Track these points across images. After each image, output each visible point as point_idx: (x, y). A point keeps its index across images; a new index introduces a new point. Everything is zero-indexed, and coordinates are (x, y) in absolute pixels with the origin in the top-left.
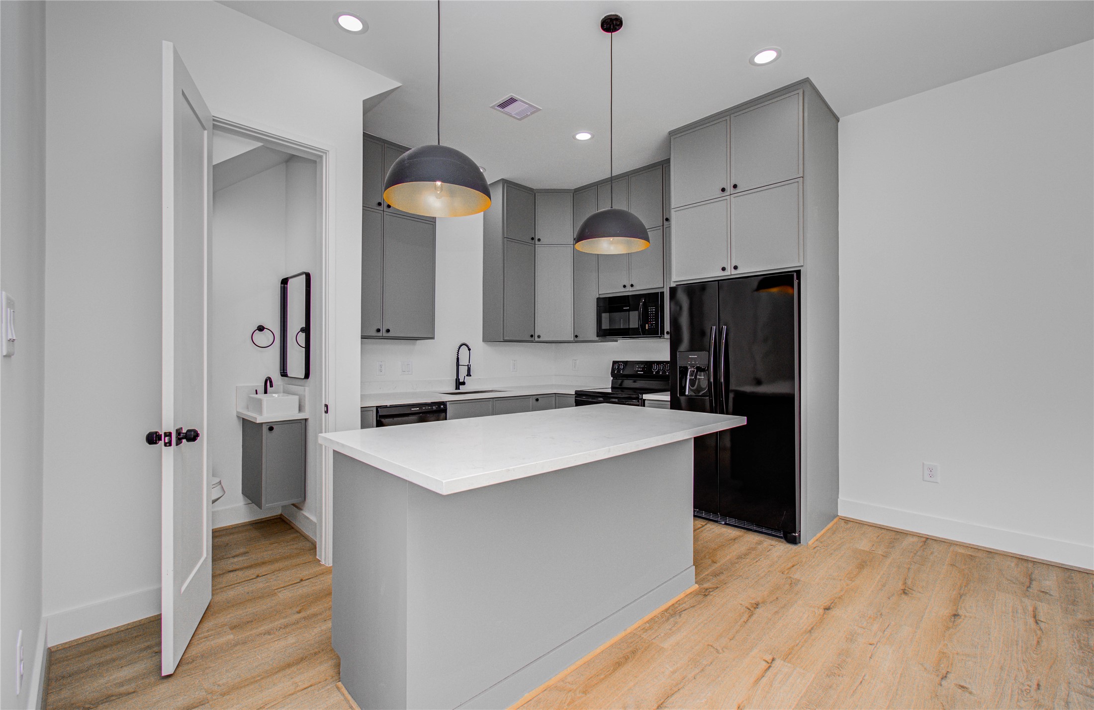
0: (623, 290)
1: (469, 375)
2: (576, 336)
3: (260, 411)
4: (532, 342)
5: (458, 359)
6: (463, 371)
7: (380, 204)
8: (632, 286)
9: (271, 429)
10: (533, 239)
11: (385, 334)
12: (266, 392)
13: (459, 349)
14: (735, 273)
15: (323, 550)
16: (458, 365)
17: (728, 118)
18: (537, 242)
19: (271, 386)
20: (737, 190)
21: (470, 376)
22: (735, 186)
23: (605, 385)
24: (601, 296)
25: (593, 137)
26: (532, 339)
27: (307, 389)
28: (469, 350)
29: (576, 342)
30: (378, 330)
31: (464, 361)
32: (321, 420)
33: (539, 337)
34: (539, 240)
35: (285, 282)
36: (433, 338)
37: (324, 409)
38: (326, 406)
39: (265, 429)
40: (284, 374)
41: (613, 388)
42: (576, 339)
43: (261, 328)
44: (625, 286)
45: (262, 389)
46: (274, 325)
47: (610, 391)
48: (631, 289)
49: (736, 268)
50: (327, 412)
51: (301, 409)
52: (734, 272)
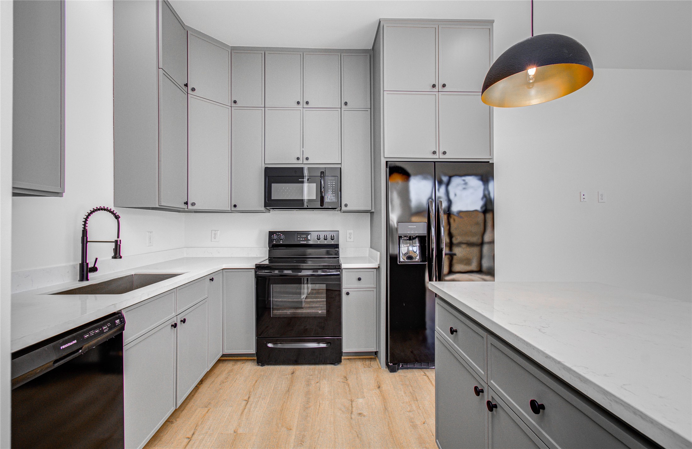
0: (297, 161)
2: (234, 206)
8: (307, 158)
10: (186, 86)
14: (443, 158)
17: (436, 27)
18: (190, 91)
20: (445, 89)
22: (444, 86)
24: (270, 166)
26: (186, 207)
29: (234, 212)
33: (194, 205)
34: (193, 90)
41: (269, 259)
42: (234, 209)
48: (306, 162)
49: (444, 153)
52: (442, 156)
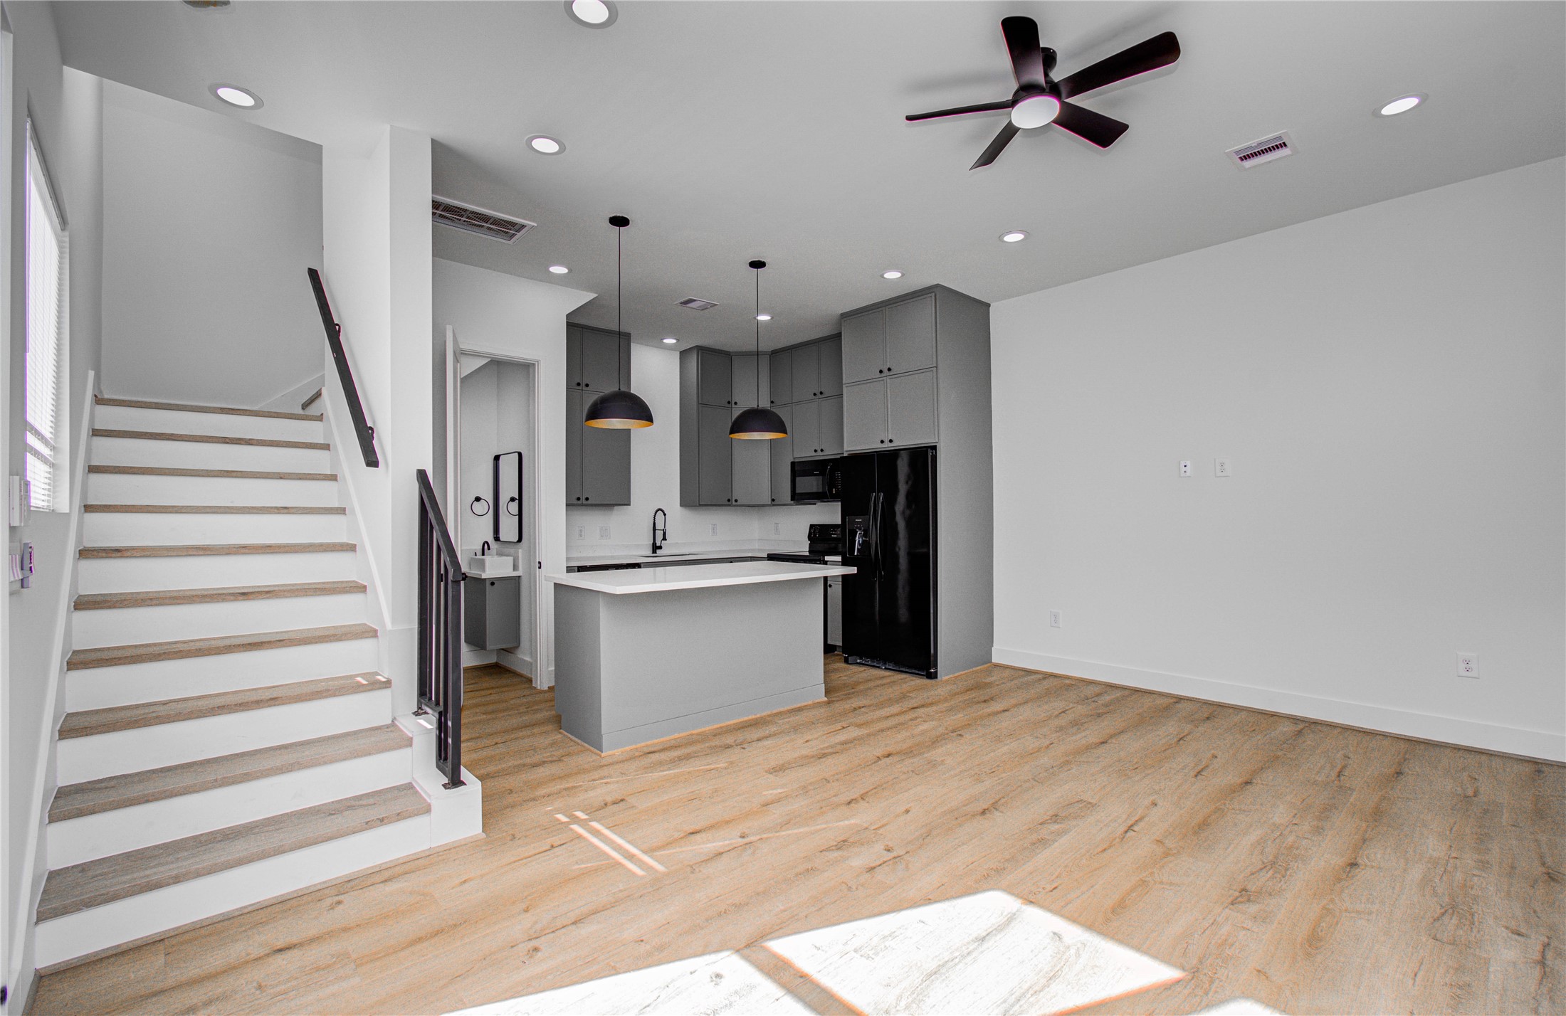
0: (814, 454)
1: (664, 539)
2: (773, 500)
3: (484, 570)
4: (730, 505)
5: (654, 524)
6: (659, 535)
7: (579, 384)
8: (822, 450)
9: (493, 584)
10: (729, 403)
11: (585, 502)
12: (483, 554)
13: (655, 514)
14: (891, 446)
15: (539, 678)
16: (654, 529)
17: (884, 308)
18: (733, 406)
19: (489, 549)
20: (891, 373)
21: (666, 540)
22: (889, 369)
23: (803, 548)
24: (796, 460)
25: (772, 318)
26: (730, 503)
27: (521, 552)
28: (665, 515)
29: (774, 505)
30: (579, 499)
31: (660, 526)
32: (535, 574)
33: (736, 501)
34: (736, 403)
35: (497, 458)
36: (629, 504)
37: (538, 565)
38: (540, 563)
39: (488, 583)
40: (497, 539)
41: (810, 551)
42: (773, 503)
43: (478, 499)
44: (816, 451)
45: (479, 552)
46: (488, 496)
47: (807, 554)
48: (821, 454)
49: (891, 441)
50: (540, 568)
51: (515, 568)
